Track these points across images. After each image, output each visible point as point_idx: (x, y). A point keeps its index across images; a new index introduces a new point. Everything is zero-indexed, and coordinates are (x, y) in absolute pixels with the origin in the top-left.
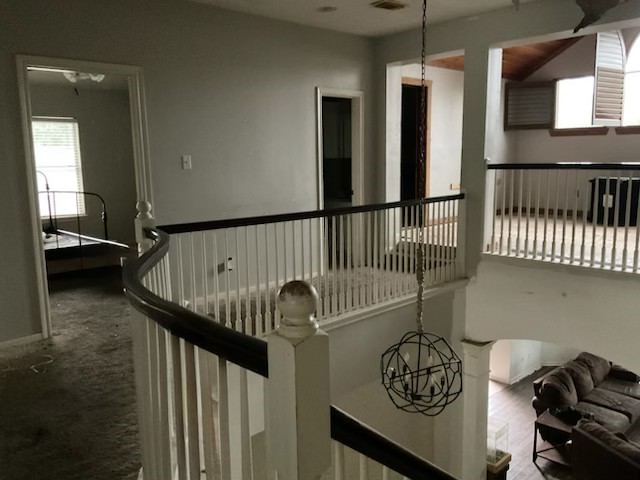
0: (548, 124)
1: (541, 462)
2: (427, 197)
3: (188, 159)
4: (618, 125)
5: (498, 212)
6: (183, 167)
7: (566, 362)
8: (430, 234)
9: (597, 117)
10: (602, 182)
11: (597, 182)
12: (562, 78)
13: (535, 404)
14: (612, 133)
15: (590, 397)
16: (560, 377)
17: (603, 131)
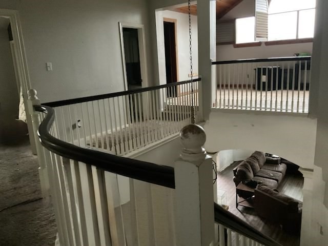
0: (233, 42)
1: (240, 208)
2: (178, 81)
3: (50, 64)
4: (266, 41)
5: (218, 86)
6: (47, 70)
7: (246, 158)
8: (181, 100)
9: (257, 37)
10: (259, 69)
11: (257, 69)
12: (238, 18)
13: (235, 180)
14: (263, 45)
15: (259, 174)
16: (245, 166)
17: (259, 44)
